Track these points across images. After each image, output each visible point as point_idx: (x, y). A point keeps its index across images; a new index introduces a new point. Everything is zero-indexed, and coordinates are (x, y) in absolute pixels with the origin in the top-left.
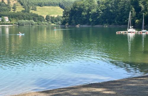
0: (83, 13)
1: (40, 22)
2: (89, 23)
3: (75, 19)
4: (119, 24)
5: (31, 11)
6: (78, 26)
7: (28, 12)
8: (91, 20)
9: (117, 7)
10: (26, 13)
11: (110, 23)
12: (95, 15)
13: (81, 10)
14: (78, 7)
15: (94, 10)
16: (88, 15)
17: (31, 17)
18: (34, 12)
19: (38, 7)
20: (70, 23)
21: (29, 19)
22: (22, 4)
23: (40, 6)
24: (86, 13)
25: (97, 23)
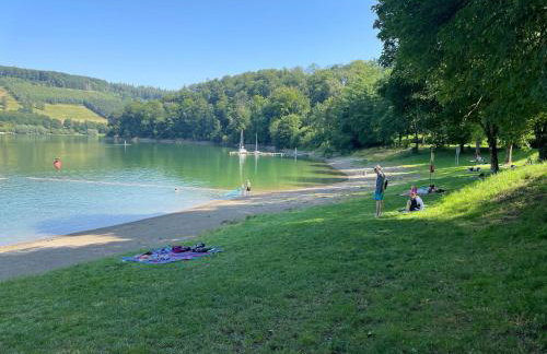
0: (144, 122)
1: (54, 130)
2: (153, 136)
3: (129, 128)
4: (199, 140)
5: (35, 111)
6: (135, 140)
7: (31, 112)
8: (155, 132)
9: (194, 117)
10: (27, 113)
11: (185, 138)
12: (162, 126)
13: (139, 118)
14: (135, 111)
15: (161, 119)
16: (152, 125)
17: (41, 121)
18: (40, 112)
19: (46, 105)
20: (121, 135)
21: (35, 124)
22: (17, 99)
23: (51, 103)
24: (148, 122)
25: (166, 136)
